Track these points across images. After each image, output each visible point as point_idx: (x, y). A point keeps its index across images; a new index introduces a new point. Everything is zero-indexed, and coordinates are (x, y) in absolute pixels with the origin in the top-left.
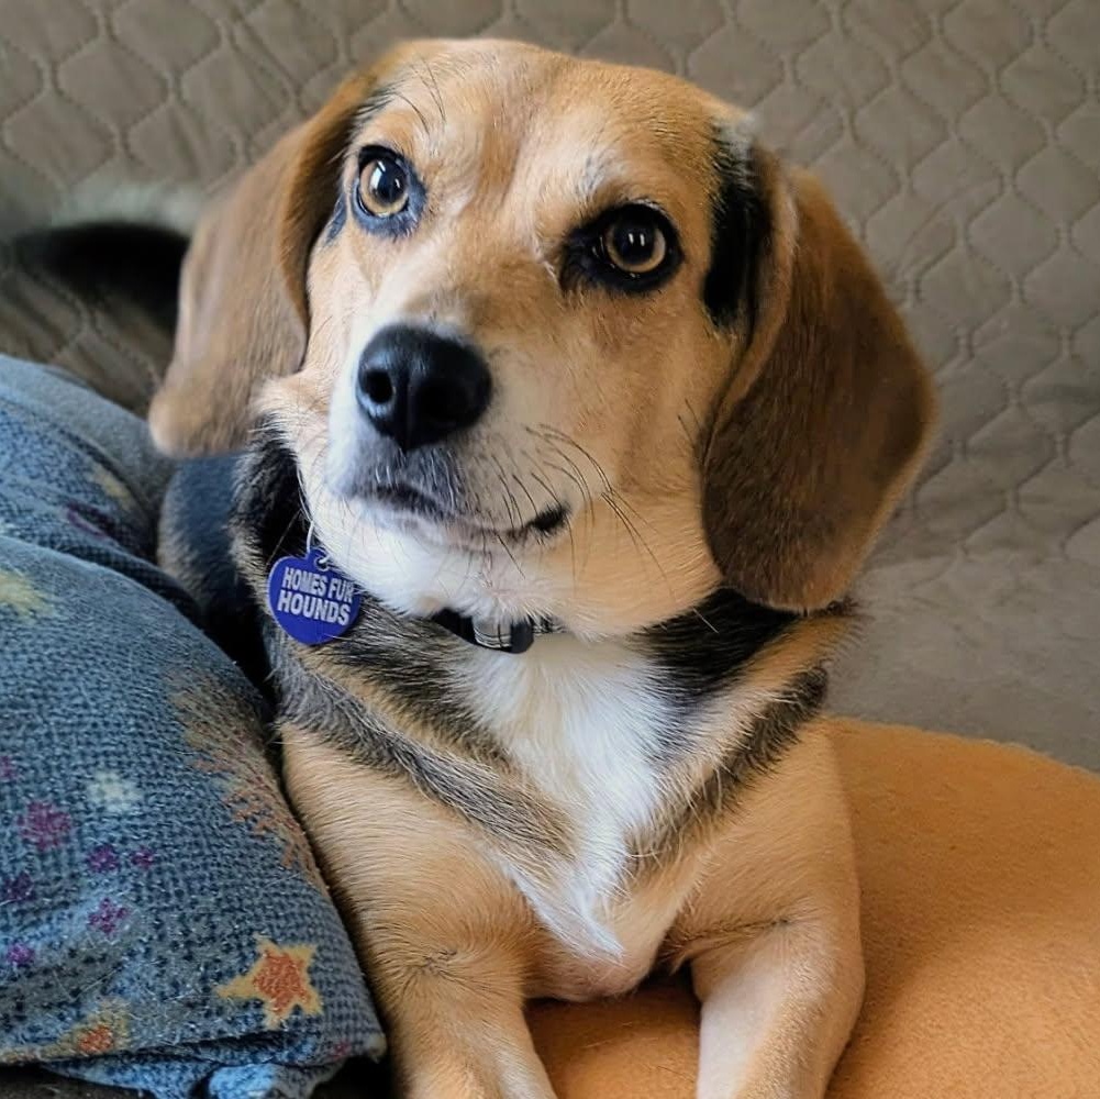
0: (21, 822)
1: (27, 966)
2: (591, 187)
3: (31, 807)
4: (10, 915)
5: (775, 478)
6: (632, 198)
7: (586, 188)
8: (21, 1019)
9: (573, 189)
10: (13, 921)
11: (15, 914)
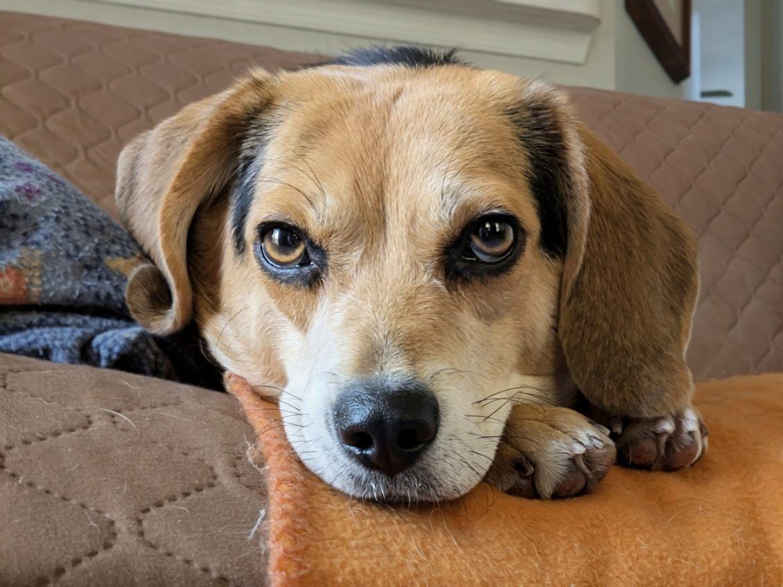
2: (450, 214)
5: (612, 328)
6: (480, 210)
7: (447, 216)
9: (437, 219)
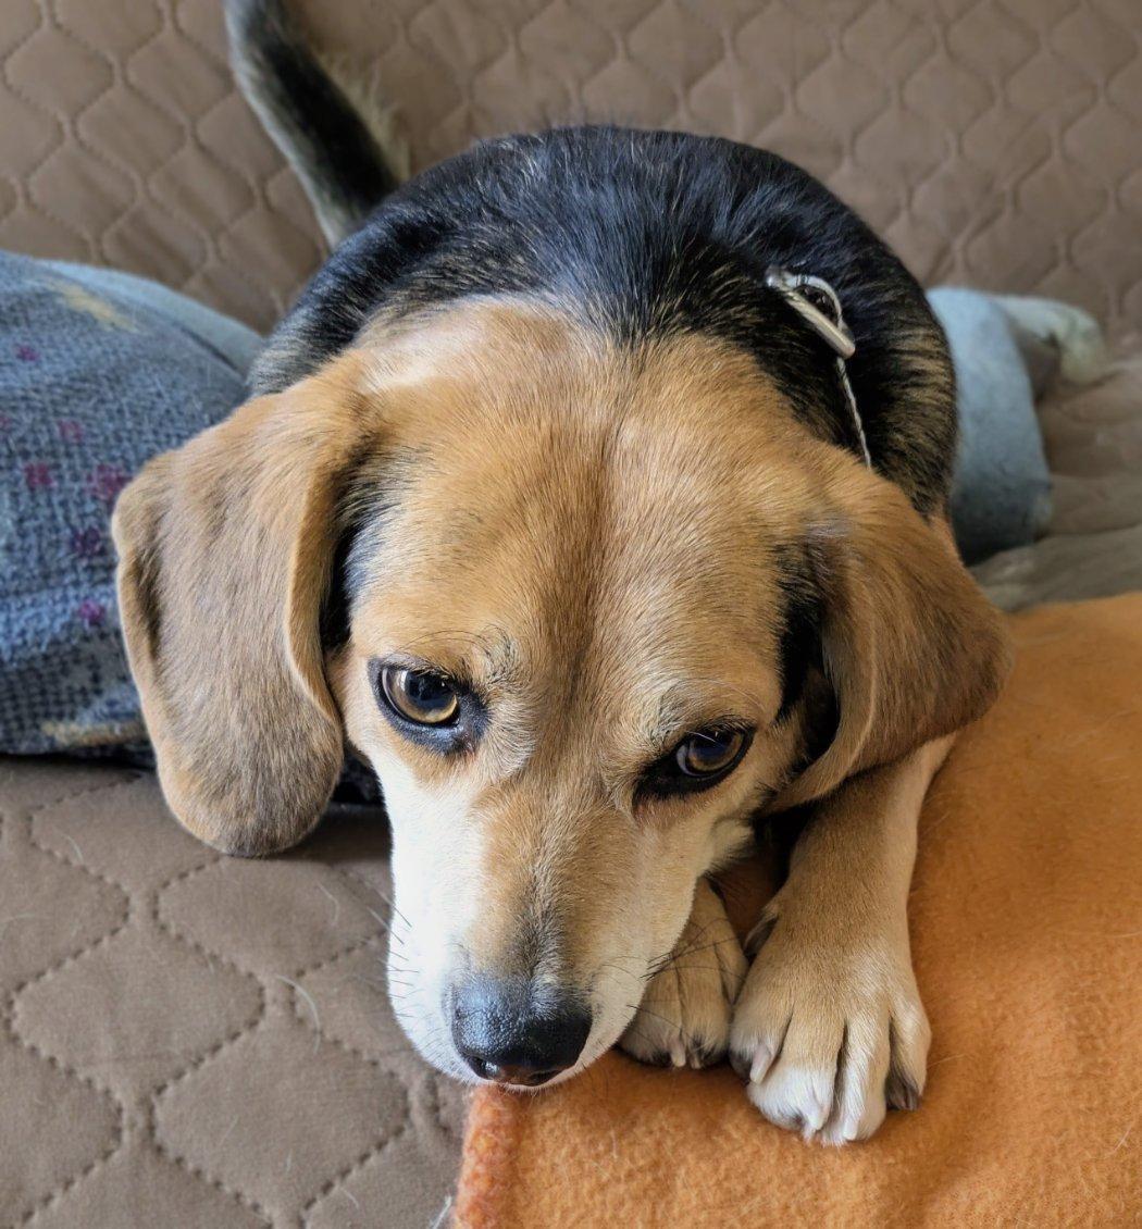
0: (90, 479)
1: (99, 625)
3: (101, 468)
4: (80, 569)
8: (98, 692)
10: (83, 577)
11: (86, 569)
